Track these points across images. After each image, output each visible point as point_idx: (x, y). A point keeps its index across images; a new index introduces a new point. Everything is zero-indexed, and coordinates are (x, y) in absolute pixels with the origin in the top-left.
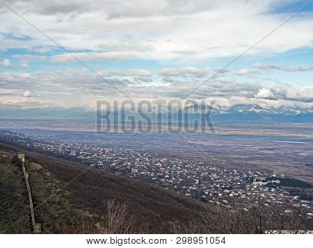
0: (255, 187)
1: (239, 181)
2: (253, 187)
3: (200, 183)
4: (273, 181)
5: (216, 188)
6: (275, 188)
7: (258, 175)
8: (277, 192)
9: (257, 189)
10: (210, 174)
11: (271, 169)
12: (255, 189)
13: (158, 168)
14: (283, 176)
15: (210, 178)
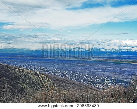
0: (106, 83)
1: (99, 81)
2: (105, 83)
3: (83, 82)
4: (113, 81)
5: (91, 84)
6: (114, 84)
7: (106, 78)
8: (115, 85)
9: (107, 84)
10: (87, 78)
11: (111, 76)
12: (106, 84)
13: (65, 75)
14: (116, 79)
15: (87, 80)
